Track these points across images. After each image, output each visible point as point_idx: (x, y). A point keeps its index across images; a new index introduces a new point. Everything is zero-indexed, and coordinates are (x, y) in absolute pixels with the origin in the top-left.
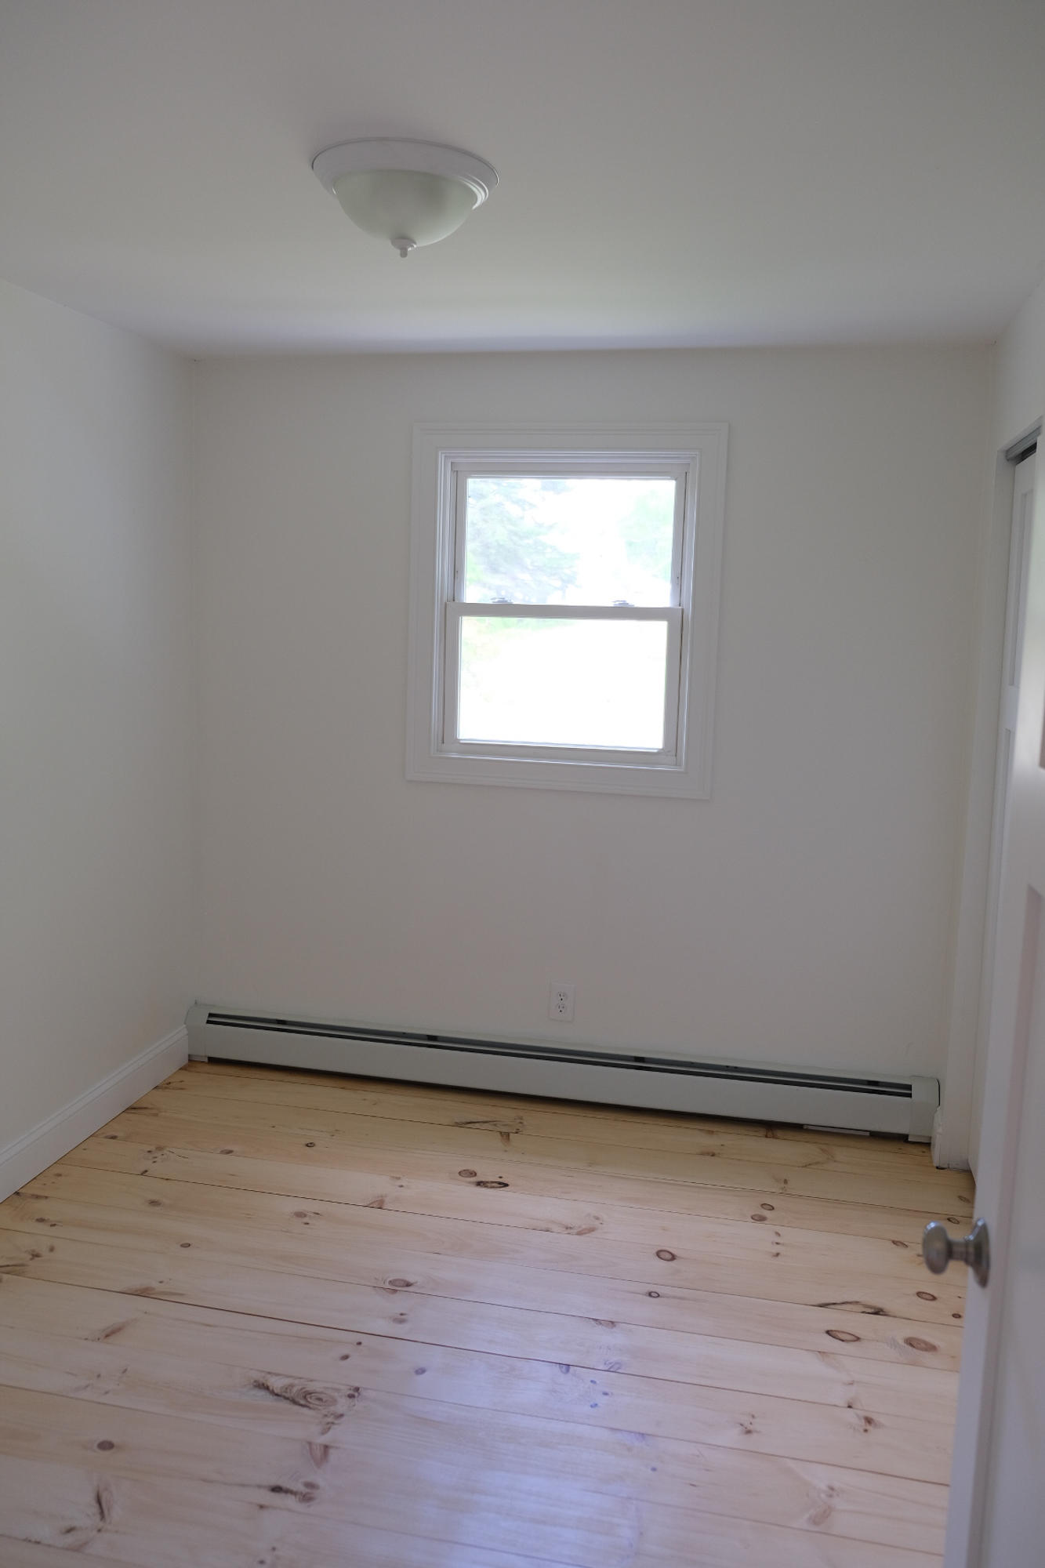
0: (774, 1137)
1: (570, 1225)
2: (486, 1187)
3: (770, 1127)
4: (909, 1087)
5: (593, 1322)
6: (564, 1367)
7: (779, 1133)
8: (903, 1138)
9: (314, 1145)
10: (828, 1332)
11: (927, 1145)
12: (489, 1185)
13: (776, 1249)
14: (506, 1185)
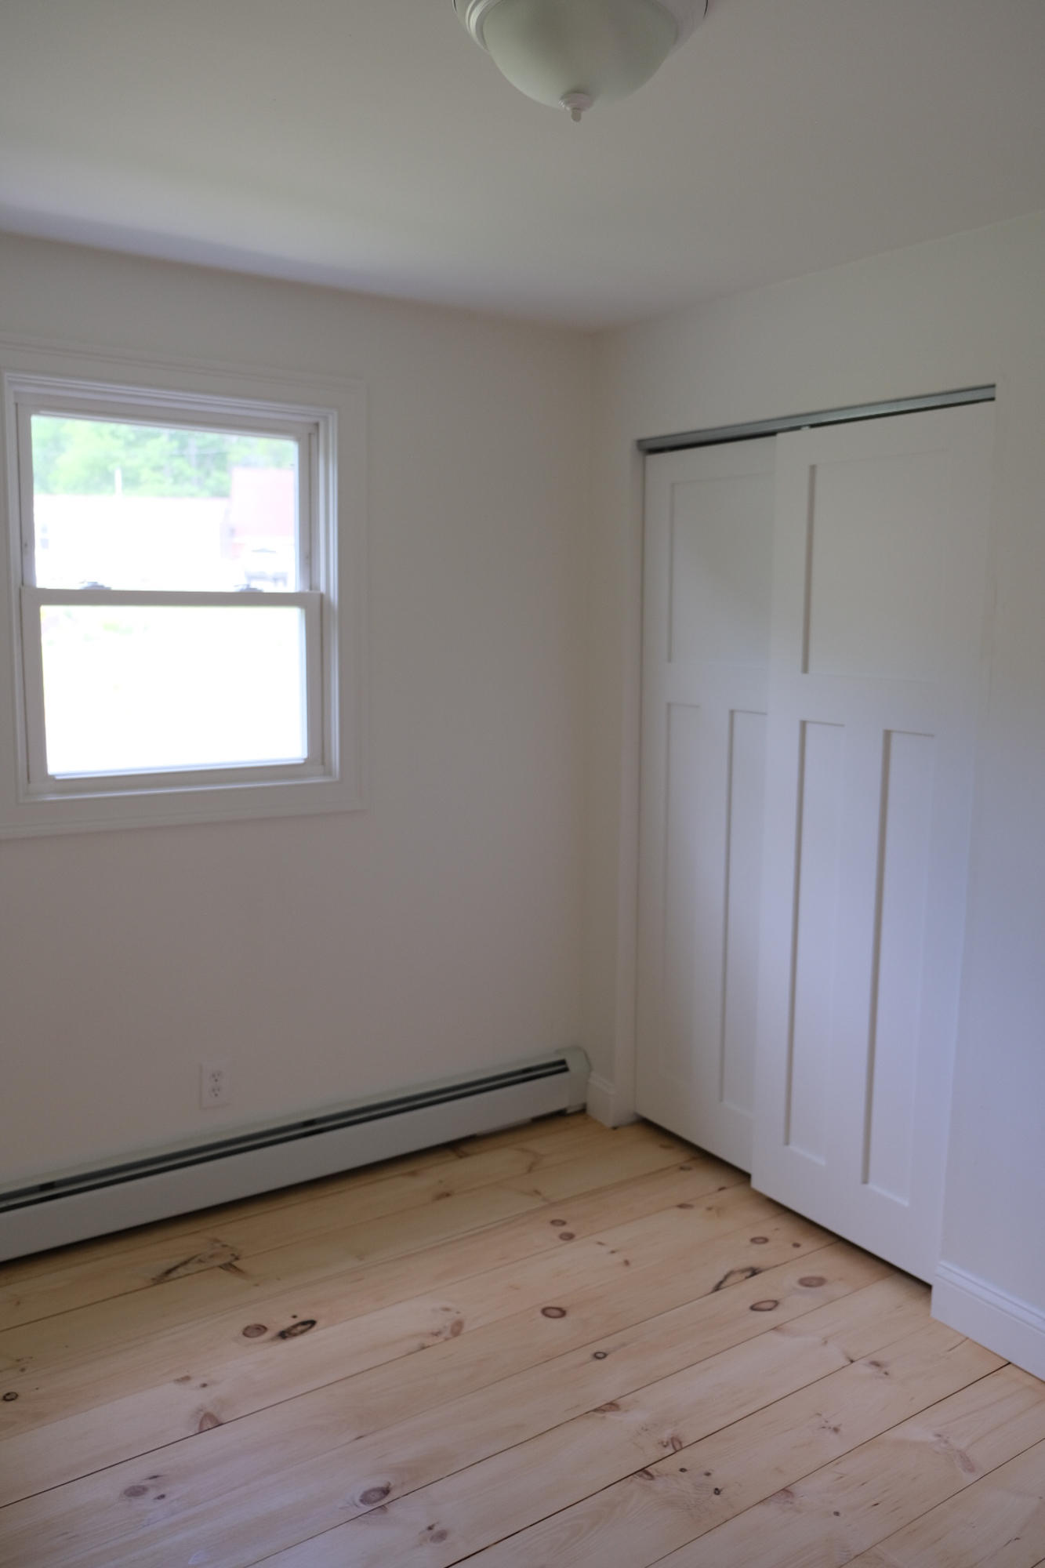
0: (467, 1155)
1: (436, 1331)
2: (295, 1335)
3: (455, 1147)
4: (563, 1062)
5: (599, 1415)
6: (640, 1473)
7: (465, 1149)
8: (561, 1114)
9: (17, 1396)
10: (753, 1308)
11: (583, 1111)
12: (295, 1331)
13: (618, 1258)
14: (312, 1323)
